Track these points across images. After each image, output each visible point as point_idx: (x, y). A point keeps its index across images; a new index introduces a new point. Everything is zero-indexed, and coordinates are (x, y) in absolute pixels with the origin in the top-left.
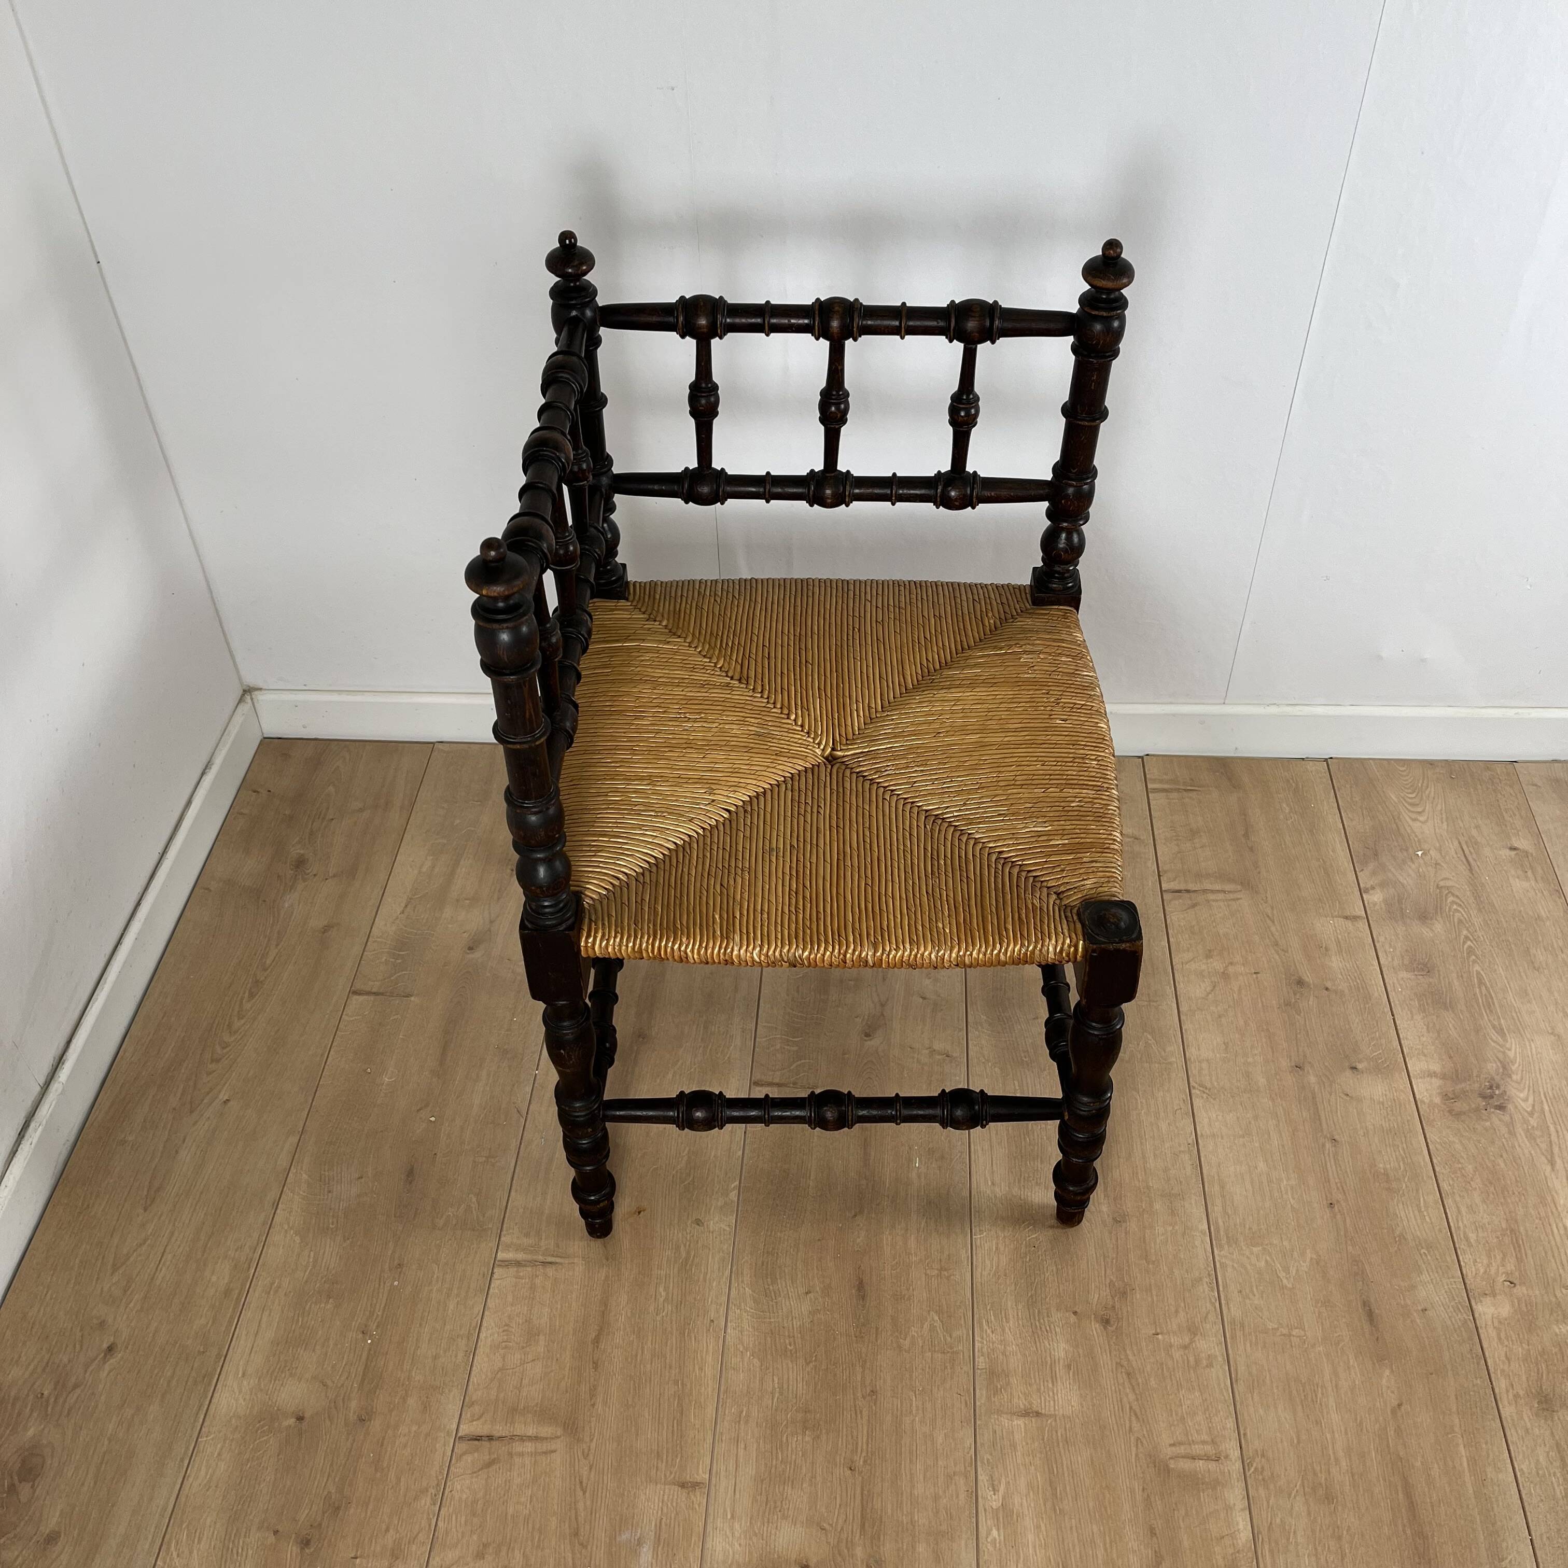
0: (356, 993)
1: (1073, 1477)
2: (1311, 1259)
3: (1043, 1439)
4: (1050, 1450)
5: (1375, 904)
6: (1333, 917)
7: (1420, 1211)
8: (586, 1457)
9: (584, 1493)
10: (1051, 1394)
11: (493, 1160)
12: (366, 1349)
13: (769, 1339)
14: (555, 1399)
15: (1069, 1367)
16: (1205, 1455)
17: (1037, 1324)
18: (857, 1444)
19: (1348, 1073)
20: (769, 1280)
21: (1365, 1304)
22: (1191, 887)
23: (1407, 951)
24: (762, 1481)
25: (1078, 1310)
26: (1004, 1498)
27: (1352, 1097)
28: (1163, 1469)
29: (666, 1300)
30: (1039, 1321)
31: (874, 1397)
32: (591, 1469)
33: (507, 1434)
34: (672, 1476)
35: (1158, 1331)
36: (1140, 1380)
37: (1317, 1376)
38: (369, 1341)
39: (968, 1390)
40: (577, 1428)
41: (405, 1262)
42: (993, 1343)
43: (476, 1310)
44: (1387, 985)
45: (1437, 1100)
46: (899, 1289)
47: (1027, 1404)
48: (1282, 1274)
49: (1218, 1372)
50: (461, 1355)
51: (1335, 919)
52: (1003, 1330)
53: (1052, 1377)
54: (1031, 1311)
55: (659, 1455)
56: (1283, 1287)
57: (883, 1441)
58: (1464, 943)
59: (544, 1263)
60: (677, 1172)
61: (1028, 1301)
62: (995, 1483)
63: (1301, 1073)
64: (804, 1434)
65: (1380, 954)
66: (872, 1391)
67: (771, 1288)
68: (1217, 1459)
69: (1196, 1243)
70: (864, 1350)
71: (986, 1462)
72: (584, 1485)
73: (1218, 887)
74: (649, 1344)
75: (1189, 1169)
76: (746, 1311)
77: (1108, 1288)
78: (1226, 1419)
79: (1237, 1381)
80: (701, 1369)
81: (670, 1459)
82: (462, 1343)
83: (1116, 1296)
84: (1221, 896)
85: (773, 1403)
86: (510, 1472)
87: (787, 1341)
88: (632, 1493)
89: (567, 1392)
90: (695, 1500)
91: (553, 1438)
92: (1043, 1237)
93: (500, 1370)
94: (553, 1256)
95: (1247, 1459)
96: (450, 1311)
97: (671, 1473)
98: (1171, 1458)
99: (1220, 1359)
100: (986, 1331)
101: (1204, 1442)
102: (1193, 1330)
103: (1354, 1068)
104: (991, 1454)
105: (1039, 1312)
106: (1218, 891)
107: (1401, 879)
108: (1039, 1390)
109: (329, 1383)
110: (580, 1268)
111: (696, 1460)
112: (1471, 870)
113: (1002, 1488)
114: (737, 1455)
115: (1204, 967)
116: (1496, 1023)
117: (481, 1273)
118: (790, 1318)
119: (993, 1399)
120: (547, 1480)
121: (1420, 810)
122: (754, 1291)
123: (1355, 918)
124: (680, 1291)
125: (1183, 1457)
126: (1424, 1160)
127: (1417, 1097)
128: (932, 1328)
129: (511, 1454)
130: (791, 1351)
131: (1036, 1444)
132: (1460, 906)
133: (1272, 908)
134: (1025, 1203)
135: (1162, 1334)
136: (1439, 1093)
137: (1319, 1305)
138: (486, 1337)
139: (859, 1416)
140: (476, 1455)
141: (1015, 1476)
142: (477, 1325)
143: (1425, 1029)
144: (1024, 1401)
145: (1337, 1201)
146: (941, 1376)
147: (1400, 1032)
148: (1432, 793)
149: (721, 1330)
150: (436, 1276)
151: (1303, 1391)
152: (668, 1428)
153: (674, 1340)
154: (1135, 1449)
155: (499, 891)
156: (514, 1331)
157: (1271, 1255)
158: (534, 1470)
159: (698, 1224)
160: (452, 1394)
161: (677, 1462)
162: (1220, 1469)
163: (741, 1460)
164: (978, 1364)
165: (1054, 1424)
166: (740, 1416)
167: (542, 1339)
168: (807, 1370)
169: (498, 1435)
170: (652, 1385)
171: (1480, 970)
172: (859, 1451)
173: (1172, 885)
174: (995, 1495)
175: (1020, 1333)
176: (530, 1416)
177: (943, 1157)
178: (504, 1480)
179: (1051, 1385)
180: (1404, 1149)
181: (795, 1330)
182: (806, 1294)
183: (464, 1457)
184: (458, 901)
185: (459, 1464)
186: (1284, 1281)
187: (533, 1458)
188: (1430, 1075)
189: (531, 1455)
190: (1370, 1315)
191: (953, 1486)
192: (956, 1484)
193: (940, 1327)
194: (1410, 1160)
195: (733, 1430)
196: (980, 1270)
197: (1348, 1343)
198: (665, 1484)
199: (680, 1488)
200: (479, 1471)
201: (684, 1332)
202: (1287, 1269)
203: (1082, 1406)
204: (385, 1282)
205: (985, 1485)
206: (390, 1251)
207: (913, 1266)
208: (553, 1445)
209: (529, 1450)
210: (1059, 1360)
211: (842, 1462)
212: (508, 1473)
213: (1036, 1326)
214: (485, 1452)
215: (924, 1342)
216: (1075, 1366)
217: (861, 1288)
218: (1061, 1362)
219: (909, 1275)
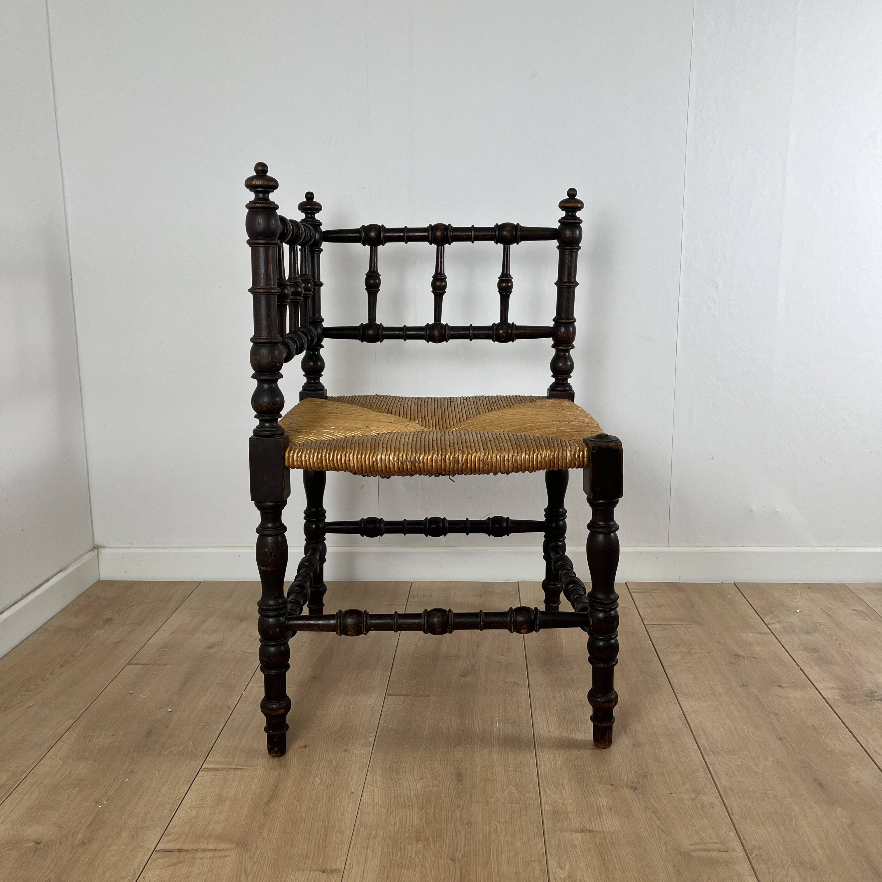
0: (131, 664)
1: (620, 861)
2: (773, 761)
3: (596, 843)
4: (601, 848)
5: (776, 629)
6: (751, 633)
7: (841, 741)
8: (250, 858)
9: (247, 876)
10: (599, 822)
11: (207, 727)
12: (96, 811)
13: (393, 800)
14: (232, 831)
15: (611, 809)
16: (717, 849)
18: (457, 848)
19: (777, 688)
20: (394, 774)
21: (815, 780)
22: (662, 623)
23: (801, 644)
24: (385, 867)
25: (613, 784)
26: (569, 872)
27: (782, 697)
28: (687, 856)
29: (321, 783)
30: (587, 789)
31: (470, 825)
32: (254, 865)
33: (193, 848)
34: (316, 867)
35: (672, 792)
36: (663, 815)
37: (790, 811)
38: (100, 807)
39: (539, 821)
40: (247, 844)
41: (136, 770)
42: (555, 799)
43: (182, 791)
44: (794, 657)
45: (838, 698)
46: (486, 776)
47: (582, 826)
48: (754, 767)
49: (719, 811)
50: (166, 811)
52: (562, 793)
53: (599, 813)
54: (581, 785)
55: (307, 857)
56: (756, 773)
57: (476, 846)
58: (836, 641)
59: (235, 769)
60: (333, 730)
61: (578, 780)
62: (562, 865)
63: (746, 688)
64: (417, 843)
65: (785, 646)
66: (468, 822)
67: (396, 777)
68: (727, 851)
69: (692, 754)
70: (461, 803)
71: (554, 854)
72: (248, 873)
73: (680, 623)
74: (306, 803)
75: (681, 725)
76: (377, 787)
77: (633, 774)
78: (728, 832)
79: (733, 814)
80: (342, 814)
81: (315, 858)
82: (168, 807)
83: (640, 777)
85: (394, 829)
86: (192, 867)
87: (406, 800)
88: (284, 876)
89: (242, 827)
90: (332, 879)
91: (228, 850)
92: (586, 754)
93: (194, 817)
94: (242, 766)
95: (749, 850)
96: (163, 791)
97: (315, 865)
98: (693, 851)
99: (719, 804)
100: (549, 794)
101: (714, 843)
102: (697, 792)
103: (780, 686)
104: (558, 851)
105: (586, 784)
106: (680, 625)
107: (790, 620)
108: (590, 820)
109: (65, 826)
110: (260, 771)
111: (335, 859)
112: (831, 617)
113: (567, 868)
114: (366, 854)
115: (675, 650)
116: (866, 669)
117: (190, 774)
118: (409, 790)
119: (557, 824)
120: (219, 870)
121: (793, 598)
122: (383, 778)
123: (766, 633)
124: (330, 780)
125: (700, 850)
126: (837, 721)
127: (825, 697)
128: (511, 793)
129: (194, 858)
130: (409, 805)
131: (591, 846)
132: (829, 629)
133: (713, 630)
134: (572, 739)
135: (675, 793)
136: (839, 696)
137: (783, 780)
138: (187, 803)
139: (458, 834)
140: (167, 859)
141: (576, 861)
142: (181, 798)
143: (822, 672)
144: (579, 825)
145: (784, 737)
146: (518, 814)
147: (806, 673)
148: (799, 593)
149: (358, 797)
150: (156, 776)
151: (782, 818)
152: (315, 843)
153: (324, 801)
154: (664, 847)
155: (231, 628)
156: (208, 799)
157: (744, 759)
158: (210, 866)
159: (346, 751)
160: (155, 831)
161: (321, 859)
162: (730, 856)
163: (370, 857)
164: (544, 809)
165: (602, 836)
166: (370, 836)
167: (227, 803)
168: (420, 813)
169: (186, 849)
170: (306, 823)
171: (849, 650)
172: (459, 850)
173: (651, 623)
174: (562, 871)
175: (574, 795)
176: (212, 839)
177: (514, 722)
178: (186, 871)
179: (598, 818)
180: (822, 717)
181: (412, 795)
182: (421, 779)
183: (158, 861)
184: (204, 631)
185: (153, 864)
186: (756, 770)
187: (211, 860)
188: (830, 688)
189: (210, 858)
190: (821, 785)
191: (530, 867)
192: (532, 866)
193: (516, 793)
194: (827, 721)
195: (364, 843)
196: (543, 768)
197: (808, 797)
198: (310, 871)
199: (321, 873)
200: (168, 867)
201: (332, 798)
202: (757, 765)
203: (622, 827)
204: (118, 780)
205: (554, 866)
206: (126, 766)
207: (496, 767)
208: (227, 853)
209: (209, 856)
210: (603, 806)
211: (446, 856)
212: (190, 868)
213: (585, 791)
214: (174, 858)
215: (505, 799)
216: (615, 809)
217: (459, 776)
218: (605, 807)
219: (493, 770)
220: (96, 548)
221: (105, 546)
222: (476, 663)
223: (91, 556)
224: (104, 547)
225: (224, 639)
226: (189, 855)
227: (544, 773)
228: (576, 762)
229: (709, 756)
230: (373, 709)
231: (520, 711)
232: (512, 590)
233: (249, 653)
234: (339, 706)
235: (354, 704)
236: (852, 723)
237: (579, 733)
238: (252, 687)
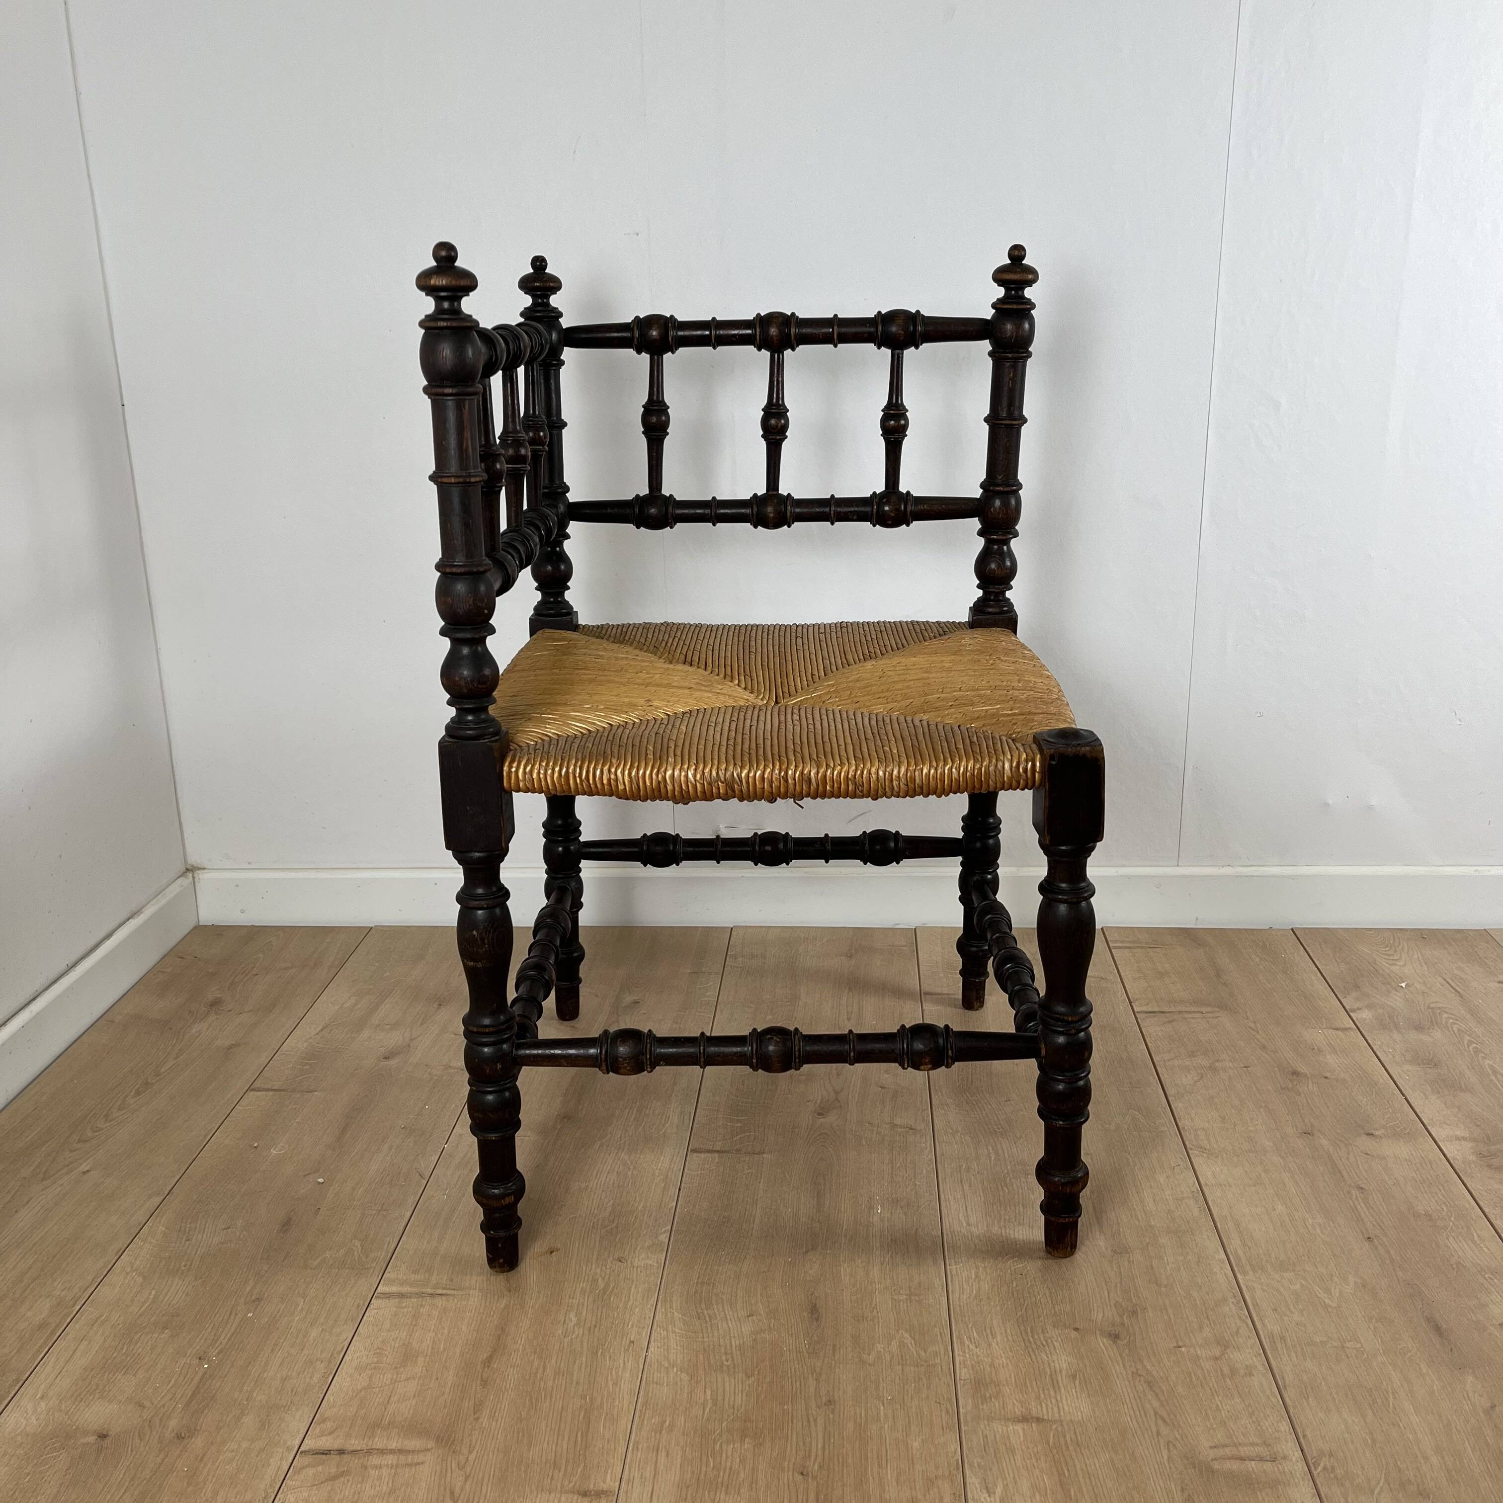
0: (254, 1090)
1: (1090, 1478)
2: (1355, 1283)
3: (1048, 1443)
4: (1057, 1452)
5: (1365, 1020)
6: (1321, 1028)
7: (1475, 1243)
8: (461, 1467)
10: (1054, 1401)
11: (385, 1213)
12: (200, 1374)
13: (701, 1357)
14: (429, 1415)
15: (1074, 1377)
16: (1257, 1456)
17: (1031, 1339)
18: (810, 1451)
19: (1365, 1138)
20: (703, 1306)
21: (1429, 1320)
22: (1166, 1009)
23: (1407, 1051)
24: (688, 1487)
25: (1078, 1327)
27: (1373, 1156)
28: (1206, 1471)
29: (578, 1323)
30: (1032, 1337)
31: (833, 1406)
32: (466, 1480)
33: (364, 1447)
34: (571, 1485)
35: (1180, 1344)
36: (1164, 1388)
37: (1384, 1383)
38: (206, 1366)
39: (950, 1400)
40: (454, 1440)
41: (266, 1296)
42: (978, 1357)
43: (344, 1336)
44: (1394, 1076)
45: (1473, 1158)
46: (860, 1312)
47: (1024, 1410)
48: (1323, 1296)
49: (1261, 1381)
50: (317, 1375)
51: (1324, 1031)
52: (989, 1345)
53: (1053, 1386)
54: (1022, 1328)
55: (555, 1465)
56: (1326, 1307)
57: (844, 1447)
58: (1469, 1046)
59: (432, 1295)
60: (598, 1220)
61: (1018, 1320)
62: (990, 1486)
63: (1310, 1137)
64: (742, 1441)
65: (1378, 1054)
66: (830, 1401)
67: (705, 1312)
68: (1274, 1460)
69: (1215, 1270)
70: (818, 1364)
71: (976, 1465)
72: (456, 1495)
73: (1195, 1009)
74: (553, 1361)
75: (1196, 1212)
76: (674, 1332)
77: (1114, 1308)
78: (1277, 1423)
79: (1285, 1387)
80: (615, 1384)
81: (569, 1469)
82: (321, 1366)
83: (1124, 1314)
84: (1197, 1015)
85: (703, 1414)
86: (362, 1484)
87: (724, 1358)
89: (445, 1407)
91: (422, 1451)
92: (1032, 1268)
93: (364, 1388)
94: (444, 1289)
95: (1312, 1459)
96: (311, 1338)
97: (570, 1482)
98: (1215, 1459)
99: (1261, 1368)
100: (969, 1346)
101: (1253, 1444)
102: (1224, 1345)
103: (1370, 1135)
104: (983, 1458)
105: (1032, 1328)
106: (1195, 1012)
107: (1388, 1003)
108: (1038, 1398)
109: (147, 1404)
110: (475, 1300)
111: (603, 1469)
112: (1461, 996)
113: (999, 1490)
114: (656, 1462)
115: (1188, 1063)
117: (356, 1304)
118: (728, 1338)
119: (981, 1406)
120: (409, 1490)
121: (1395, 958)
122: (684, 1315)
123: (1346, 1029)
124: (594, 1317)
125: (1229, 1458)
126: (1469, 1204)
127: (1448, 1156)
128: (902, 1345)
129: (365, 1467)
130: (728, 1366)
131: (1040, 1448)
132: (1457, 1020)
133: (1254, 1022)
134: (1007, 1239)
135: (1185, 1346)
136: (1473, 1153)
137: (1374, 1321)
138: (352, 1360)
139: (812, 1424)
140: (320, 1468)
141: (1014, 1478)
142: (342, 1349)
143: (1443, 1105)
144: (1020, 1408)
145: (1376, 1236)
146: (915, 1386)
147: (1415, 1108)
148: (1406, 948)
149: (642, 1349)
150: (300, 1308)
151: (1370, 1396)
152: (569, 1439)
153: (584, 1360)
154: (1166, 1451)
155: (423, 1019)
156: (387, 1353)
157: (1305, 1279)
158: (393, 1482)
159: (620, 1261)
160: (300, 1412)
161: (579, 1470)
162: (1278, 1469)
163: (662, 1468)
164: (960, 1376)
165: (1060, 1429)
166: (662, 1426)
167: (420, 1361)
168: (747, 1383)
169: (352, 1449)
170: (553, 1400)
171: (1491, 1063)
172: (813, 1458)
173: (1145, 1009)
174: (990, 1496)
175: (1010, 1348)
176: (396, 1430)
177: (908, 1205)
178: (353, 1491)
179: (1052, 1393)
180: (1443, 1195)
181: (734, 1347)
182: (748, 1316)
183: (304, 1471)
184: (378, 1026)
185: (296, 1477)
186: (1327, 1301)
187: (393, 1471)
188: (1458, 1138)
189: (392, 1468)
190: (1438, 1329)
191: (935, 1490)
192: (938, 1487)
193: (911, 1344)
194: (1452, 1204)
195: (653, 1439)
196: (957, 1295)
197: (1416, 1354)
198: (561, 1492)
199: (580, 1497)
200: (322, 1483)
201: (597, 1352)
202: (1328, 1291)
203: (1094, 1411)
204: (236, 1314)
205: (976, 1488)
206: (248, 1288)
207: (877, 1292)
208: (421, 1458)
209: (390, 1463)
210: (1061, 1371)
211: (791, 1466)
212: (359, 1486)
213: (1030, 1342)
214: (331, 1466)
215: (893, 1357)
216: (1081, 1375)
217: (814, 1311)
218: (1064, 1373)
219: (872, 1300)
220: (190, 870)
221: (206, 864)
222: (842, 1089)
223: (182, 886)
224: (204, 869)
225: (411, 1040)
226: (356, 1461)
227: (960, 1306)
228: (1014, 1285)
229: (1245, 1273)
230: (667, 1177)
231: (918, 1183)
232: (904, 943)
233: (454, 1068)
234: (609, 1172)
235: (635, 1168)
236: (1494, 1209)
237: (1020, 1227)
238: (460, 1135)
